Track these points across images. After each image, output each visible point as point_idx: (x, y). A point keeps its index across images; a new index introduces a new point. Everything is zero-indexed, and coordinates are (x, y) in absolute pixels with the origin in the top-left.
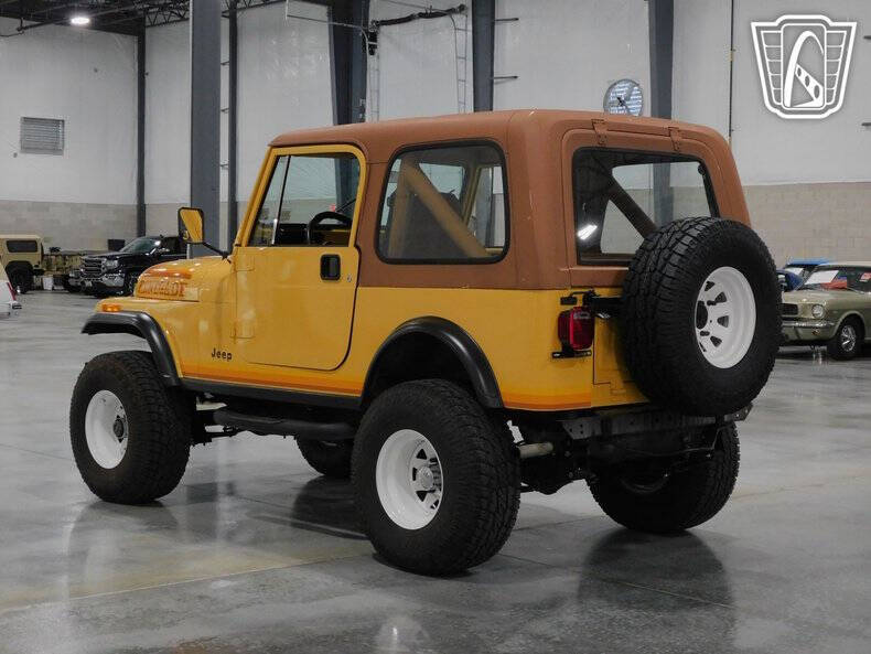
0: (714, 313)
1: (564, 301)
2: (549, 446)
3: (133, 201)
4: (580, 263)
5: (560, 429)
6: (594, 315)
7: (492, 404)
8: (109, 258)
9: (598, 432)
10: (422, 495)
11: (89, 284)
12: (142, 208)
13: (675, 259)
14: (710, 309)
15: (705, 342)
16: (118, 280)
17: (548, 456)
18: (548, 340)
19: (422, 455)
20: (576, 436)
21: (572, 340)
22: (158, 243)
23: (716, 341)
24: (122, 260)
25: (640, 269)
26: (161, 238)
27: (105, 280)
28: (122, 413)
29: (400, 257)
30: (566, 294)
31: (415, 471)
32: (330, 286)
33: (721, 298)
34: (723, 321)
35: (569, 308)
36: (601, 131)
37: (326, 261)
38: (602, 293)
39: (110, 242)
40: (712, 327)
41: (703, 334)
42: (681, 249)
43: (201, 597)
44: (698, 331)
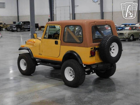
0: (112, 49)
1: (91, 49)
2: (89, 69)
3: (17, 15)
4: (93, 43)
5: (91, 67)
6: (95, 50)
7: (81, 63)
8: (14, 25)
9: (96, 67)
10: (71, 76)
11: (11, 30)
12: (18, 16)
13: (107, 42)
14: (112, 48)
15: (111, 53)
16: (15, 29)
17: (90, 70)
18: (89, 55)
19: (71, 70)
20: (93, 68)
21: (92, 54)
22: (21, 23)
23: (113, 53)
24: (16, 26)
25: (102, 43)
26: (22, 22)
27: (13, 29)
28: (25, 62)
29: (67, 41)
30: (91, 48)
31: (70, 72)
32: (56, 45)
33: (113, 46)
34: (114, 50)
35: (92, 50)
36: (96, 23)
37: (56, 41)
38: (96, 47)
39: (14, 22)
40: (112, 51)
41: (111, 52)
42: (108, 41)
43: (41, 93)
44: (110, 52)
